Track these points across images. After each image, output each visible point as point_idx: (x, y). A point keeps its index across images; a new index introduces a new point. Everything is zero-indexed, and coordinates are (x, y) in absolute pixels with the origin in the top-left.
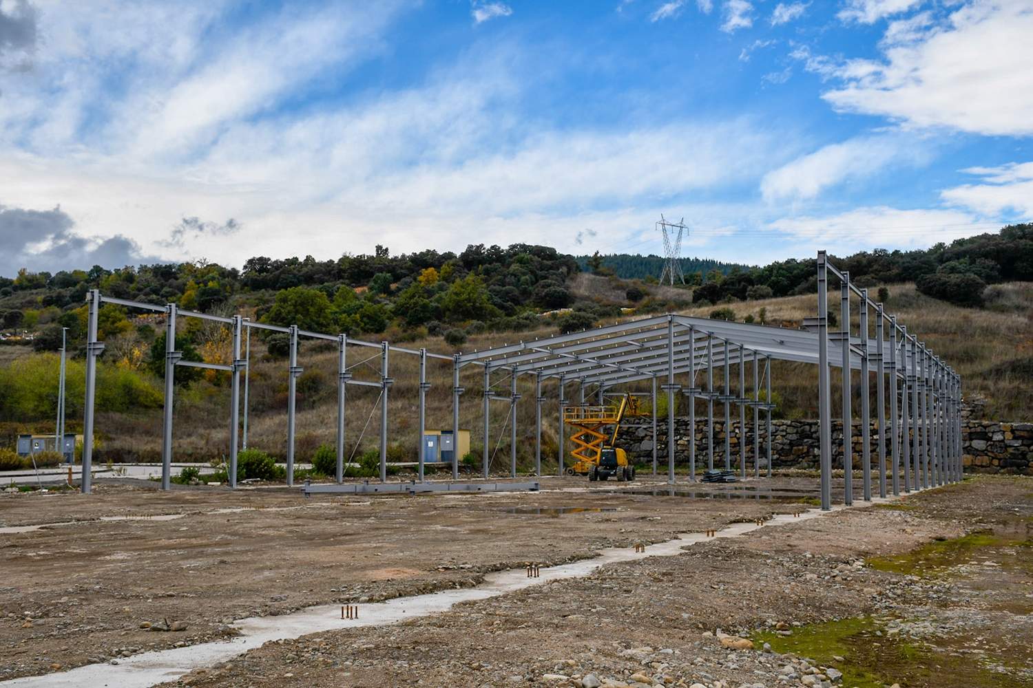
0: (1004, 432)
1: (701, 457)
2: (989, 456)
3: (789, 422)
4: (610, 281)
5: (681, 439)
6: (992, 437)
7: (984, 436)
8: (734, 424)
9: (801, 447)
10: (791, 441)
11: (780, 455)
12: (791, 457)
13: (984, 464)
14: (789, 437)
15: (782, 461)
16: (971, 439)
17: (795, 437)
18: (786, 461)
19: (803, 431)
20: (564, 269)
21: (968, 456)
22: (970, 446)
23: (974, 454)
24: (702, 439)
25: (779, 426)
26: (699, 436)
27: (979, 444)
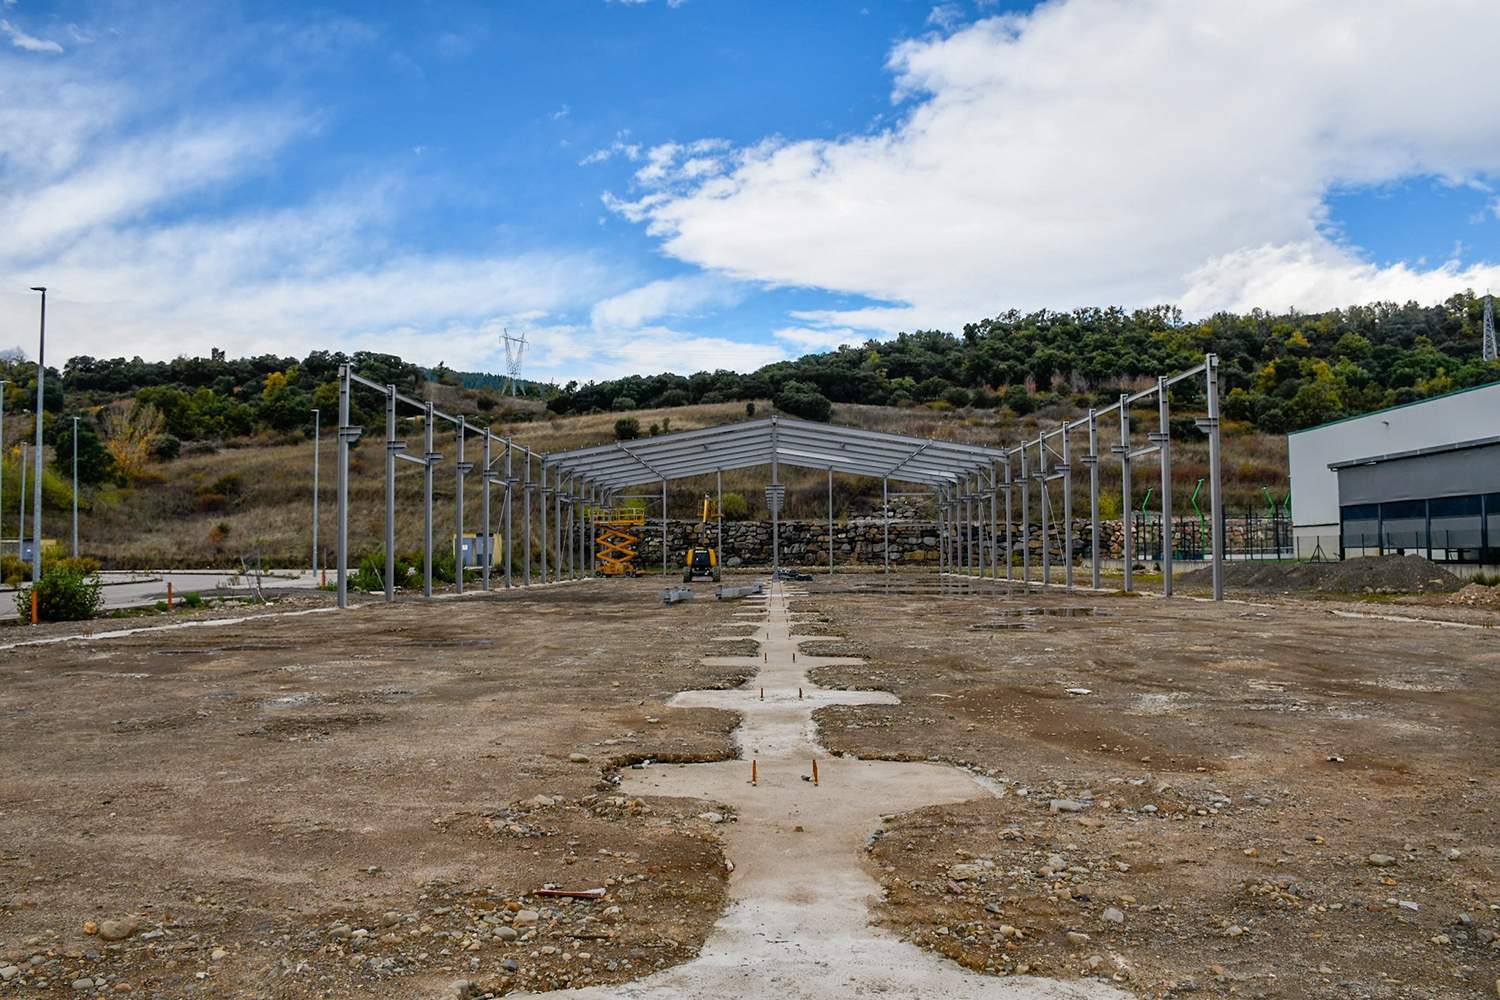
2: (938, 551)
4: (457, 390)
5: (651, 540)
6: (939, 535)
7: (933, 533)
10: (761, 540)
11: (752, 554)
12: (763, 556)
13: (935, 558)
14: (760, 537)
15: (755, 560)
16: (922, 537)
17: (765, 537)
18: (758, 560)
20: (412, 378)
21: (921, 551)
22: (922, 542)
23: (925, 550)
24: (673, 540)
25: (750, 527)
26: (671, 537)
27: (929, 541)
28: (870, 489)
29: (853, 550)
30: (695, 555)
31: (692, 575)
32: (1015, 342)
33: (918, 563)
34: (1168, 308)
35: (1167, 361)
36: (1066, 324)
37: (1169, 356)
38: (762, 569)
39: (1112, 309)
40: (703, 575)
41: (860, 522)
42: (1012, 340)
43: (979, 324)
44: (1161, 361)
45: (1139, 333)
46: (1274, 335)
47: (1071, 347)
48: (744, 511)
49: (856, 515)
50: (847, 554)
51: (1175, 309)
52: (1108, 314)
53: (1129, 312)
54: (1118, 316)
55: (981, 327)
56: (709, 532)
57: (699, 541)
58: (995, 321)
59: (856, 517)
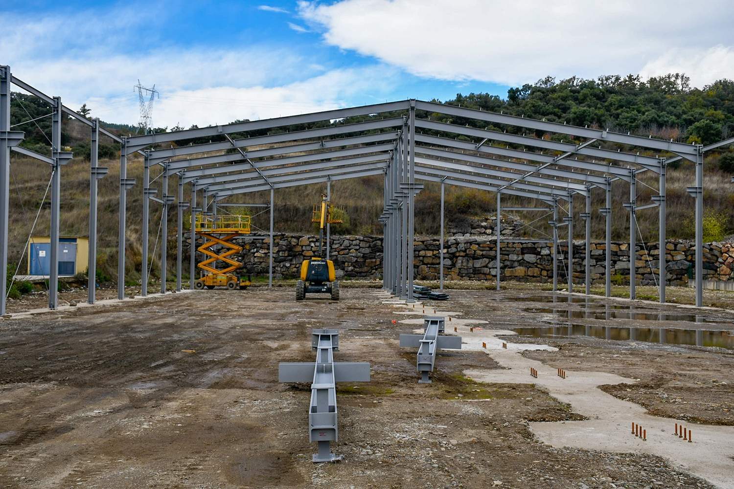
0: (550, 247)
1: (279, 269)
2: (539, 268)
3: (362, 238)
5: (257, 252)
6: (540, 252)
7: (533, 250)
8: (309, 238)
9: (374, 260)
10: (364, 254)
11: (354, 267)
12: (365, 269)
13: (535, 275)
14: (363, 250)
15: (357, 273)
16: (523, 254)
17: (367, 251)
18: (361, 273)
19: (375, 245)
21: (521, 267)
22: (523, 259)
23: (526, 267)
24: (278, 251)
25: (352, 241)
26: (276, 249)
27: (530, 258)
28: (469, 207)
29: (454, 265)
30: (310, 267)
31: (306, 290)
32: (552, 101)
33: (518, 279)
34: (677, 76)
35: (684, 116)
36: (592, 88)
37: (684, 113)
38: (366, 282)
39: (630, 77)
40: (319, 291)
41: (460, 238)
42: (549, 100)
43: (521, 88)
44: (678, 116)
45: (656, 95)
47: (599, 106)
48: (348, 225)
49: (455, 231)
50: (448, 268)
51: (682, 77)
52: (626, 81)
53: (645, 79)
54: (636, 82)
55: (522, 90)
56: (313, 245)
57: (304, 253)
58: (533, 86)
59: (456, 233)
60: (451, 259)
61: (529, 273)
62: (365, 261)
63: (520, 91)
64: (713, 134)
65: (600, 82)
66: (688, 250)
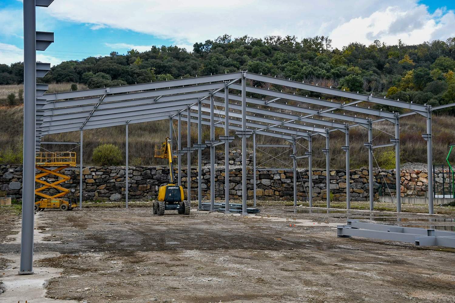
0: (280, 174)
2: (273, 189)
3: (134, 168)
6: (273, 177)
7: (268, 176)
8: (90, 169)
9: (145, 185)
10: (137, 181)
12: (138, 193)
13: (270, 194)
14: (136, 178)
16: (261, 179)
17: (140, 178)
19: (146, 174)
21: (260, 189)
22: (260, 183)
23: (263, 188)
27: (266, 182)
30: (168, 191)
32: (231, 55)
33: (259, 198)
34: (322, 38)
35: (332, 71)
36: (260, 45)
37: (332, 68)
39: (288, 38)
40: (175, 209)
42: (229, 54)
43: (204, 43)
44: (328, 70)
45: (310, 53)
46: (390, 58)
47: (268, 60)
49: (206, 162)
50: (205, 191)
51: (327, 39)
52: (286, 41)
53: (299, 40)
54: (293, 42)
55: (205, 45)
56: (94, 174)
57: (86, 181)
58: (214, 42)
59: (206, 164)
60: (206, 183)
61: (266, 194)
62: (138, 187)
63: (203, 45)
64: (358, 86)
65: (266, 41)
66: (378, 175)
